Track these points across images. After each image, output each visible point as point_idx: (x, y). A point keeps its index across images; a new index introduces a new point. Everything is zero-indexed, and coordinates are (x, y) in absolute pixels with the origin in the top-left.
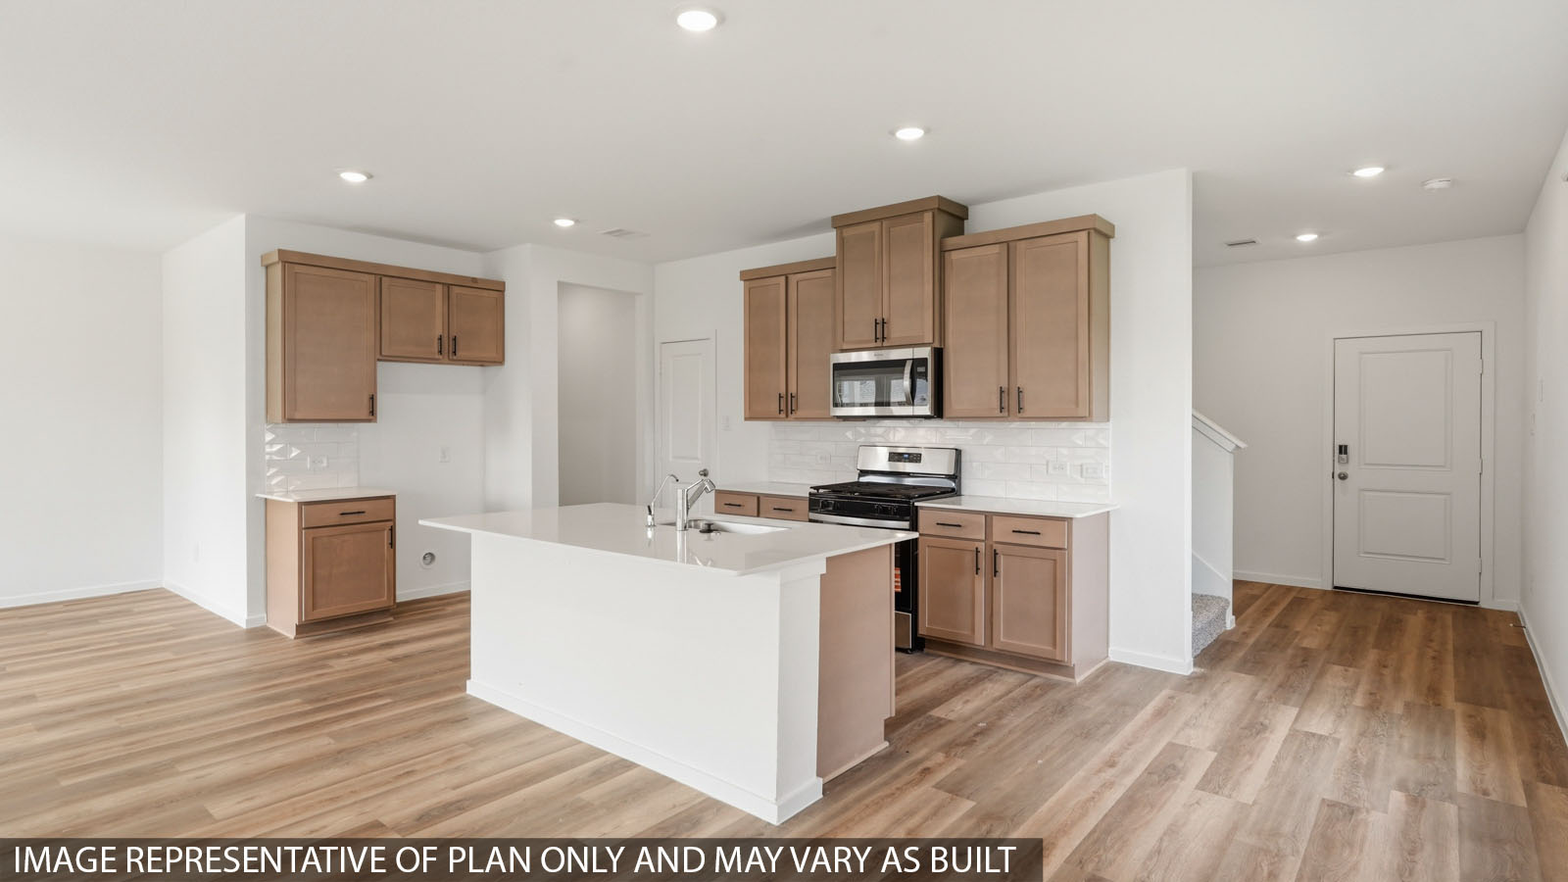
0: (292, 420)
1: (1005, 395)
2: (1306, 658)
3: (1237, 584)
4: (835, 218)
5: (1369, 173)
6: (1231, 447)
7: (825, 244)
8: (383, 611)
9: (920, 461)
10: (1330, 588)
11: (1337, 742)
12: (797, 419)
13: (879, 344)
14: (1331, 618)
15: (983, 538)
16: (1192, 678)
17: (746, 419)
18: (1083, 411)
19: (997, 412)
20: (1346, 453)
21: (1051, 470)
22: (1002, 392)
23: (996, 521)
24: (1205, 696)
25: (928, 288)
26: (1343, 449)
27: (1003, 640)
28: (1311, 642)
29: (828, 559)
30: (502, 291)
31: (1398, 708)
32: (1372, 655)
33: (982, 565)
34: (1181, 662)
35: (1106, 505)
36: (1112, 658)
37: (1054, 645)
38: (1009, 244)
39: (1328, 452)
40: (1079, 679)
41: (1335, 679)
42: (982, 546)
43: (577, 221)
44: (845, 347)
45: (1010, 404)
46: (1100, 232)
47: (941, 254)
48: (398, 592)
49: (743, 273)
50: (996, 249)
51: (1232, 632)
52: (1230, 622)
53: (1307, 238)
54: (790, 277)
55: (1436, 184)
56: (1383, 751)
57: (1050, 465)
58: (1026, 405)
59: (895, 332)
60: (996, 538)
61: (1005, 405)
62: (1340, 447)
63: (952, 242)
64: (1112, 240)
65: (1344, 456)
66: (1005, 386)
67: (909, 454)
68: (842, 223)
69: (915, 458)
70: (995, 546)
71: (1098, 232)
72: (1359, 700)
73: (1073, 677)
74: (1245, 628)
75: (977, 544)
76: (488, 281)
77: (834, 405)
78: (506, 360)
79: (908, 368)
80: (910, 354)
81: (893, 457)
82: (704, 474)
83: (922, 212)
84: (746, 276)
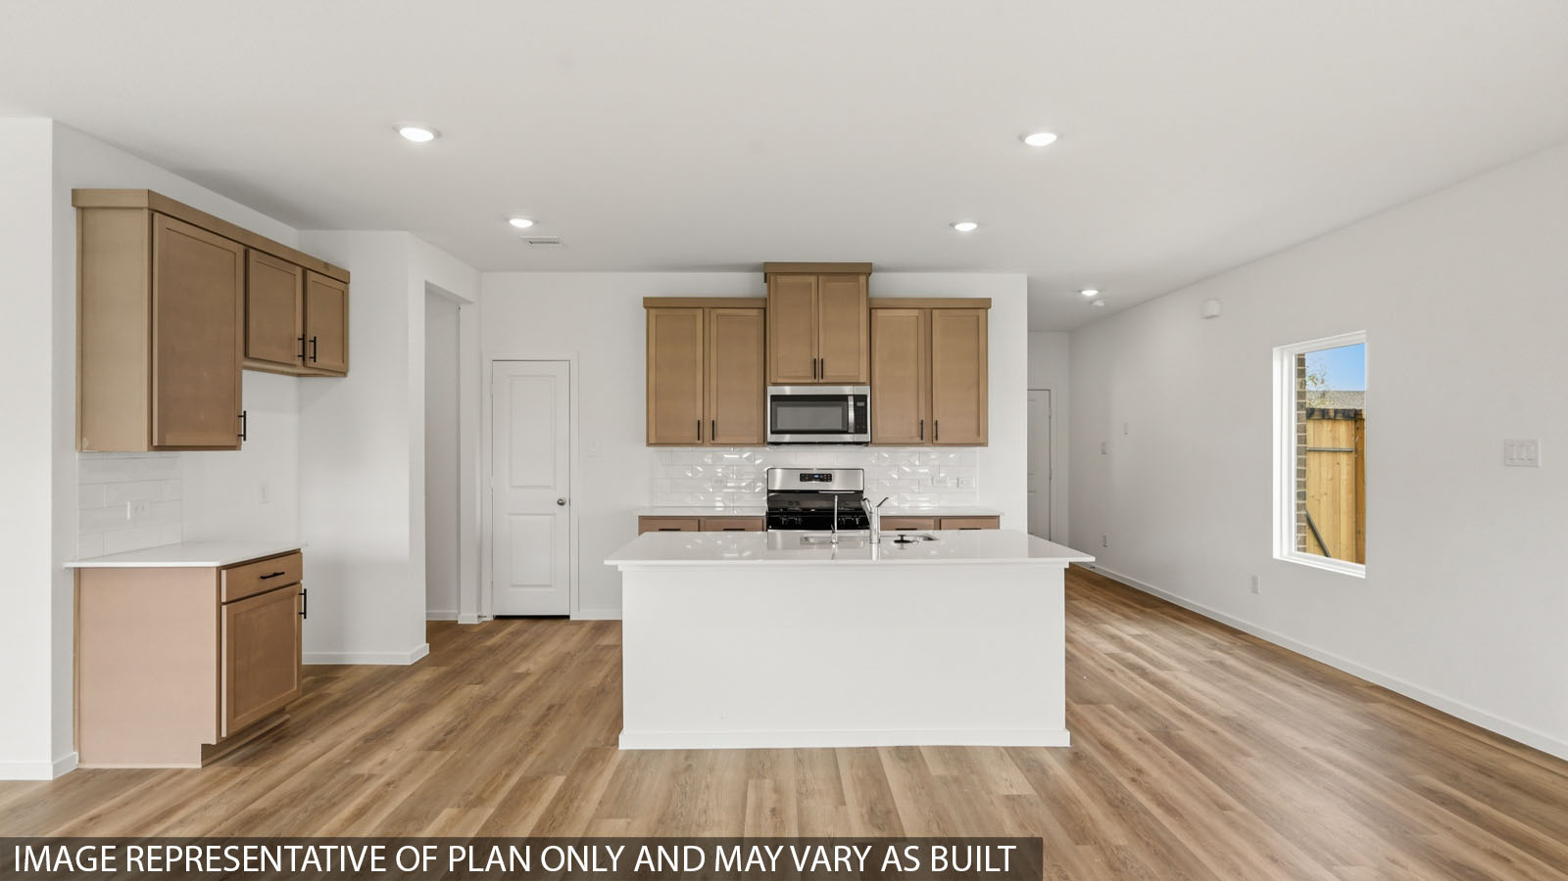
1: (924, 425)
4: (766, 264)
5: (1090, 293)
9: (831, 480)
13: (816, 381)
17: (648, 445)
19: (918, 440)
21: (935, 484)
22: (922, 423)
23: (945, 523)
25: (863, 337)
30: (346, 283)
38: (927, 309)
43: (536, 222)
44: (779, 381)
45: (928, 434)
47: (870, 310)
49: (644, 299)
50: (915, 313)
54: (708, 311)
55: (1099, 304)
57: (935, 479)
58: (940, 434)
59: (830, 372)
61: (924, 434)
63: (878, 301)
66: (924, 417)
67: (819, 475)
68: (771, 272)
69: (827, 478)
76: (337, 269)
77: (772, 432)
78: (349, 374)
79: (851, 403)
80: (847, 390)
81: (804, 477)
82: (561, 503)
83: (858, 274)
84: (650, 304)
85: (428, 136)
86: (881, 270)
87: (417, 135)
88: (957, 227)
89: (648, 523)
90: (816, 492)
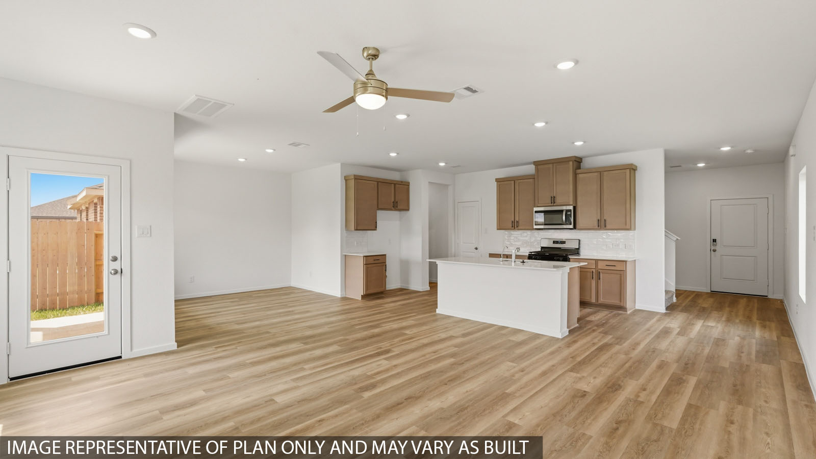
0: (357, 230)
1: (600, 222)
2: (704, 309)
3: (676, 290)
4: (534, 162)
5: (726, 149)
6: (675, 239)
7: (530, 169)
8: (382, 293)
9: (565, 243)
10: (709, 292)
11: (717, 327)
12: (518, 229)
13: (552, 204)
14: (711, 300)
15: (594, 267)
16: (665, 314)
17: (498, 229)
18: (628, 227)
19: (597, 227)
20: (715, 242)
21: (615, 247)
22: (598, 221)
23: (600, 263)
24: (672, 317)
25: (571, 187)
26: (714, 241)
27: (602, 300)
28: (705, 305)
29: (570, 268)
30: (409, 185)
31: (737, 321)
32: (727, 309)
33: (594, 277)
34: (662, 309)
35: (634, 258)
36: (637, 308)
37: (621, 302)
38: (601, 172)
39: (709, 241)
40: (629, 312)
41: (715, 314)
42: (594, 270)
44: (539, 205)
45: (601, 225)
46: (632, 169)
47: (575, 175)
48: (387, 286)
49: (496, 179)
50: (596, 174)
51: (676, 303)
52: (675, 299)
53: (701, 165)
54: (516, 181)
55: (749, 151)
56: (732, 330)
57: (614, 244)
58: (607, 225)
59: (558, 201)
60: (599, 268)
61: (600, 225)
62: (713, 240)
63: (578, 171)
64: (636, 171)
65: (715, 243)
66: (599, 218)
67: (560, 241)
68: (537, 164)
69: (563, 242)
70: (599, 270)
71: (633, 169)
72: (724, 319)
73: (627, 311)
74: (680, 302)
75: (593, 270)
76: (405, 182)
77: (535, 225)
78: (410, 209)
79: (564, 213)
80: (564, 208)
81: (554, 242)
82: (476, 249)
83: (569, 161)
84: (498, 180)
85: (396, 154)
86: (585, 157)
87: (393, 155)
88: (576, 143)
89: (491, 255)
90: (560, 248)
